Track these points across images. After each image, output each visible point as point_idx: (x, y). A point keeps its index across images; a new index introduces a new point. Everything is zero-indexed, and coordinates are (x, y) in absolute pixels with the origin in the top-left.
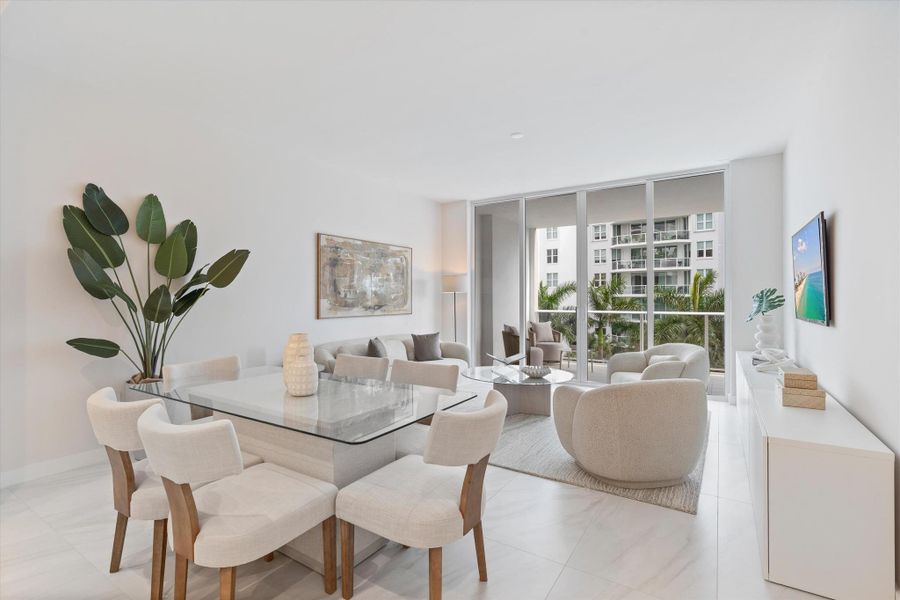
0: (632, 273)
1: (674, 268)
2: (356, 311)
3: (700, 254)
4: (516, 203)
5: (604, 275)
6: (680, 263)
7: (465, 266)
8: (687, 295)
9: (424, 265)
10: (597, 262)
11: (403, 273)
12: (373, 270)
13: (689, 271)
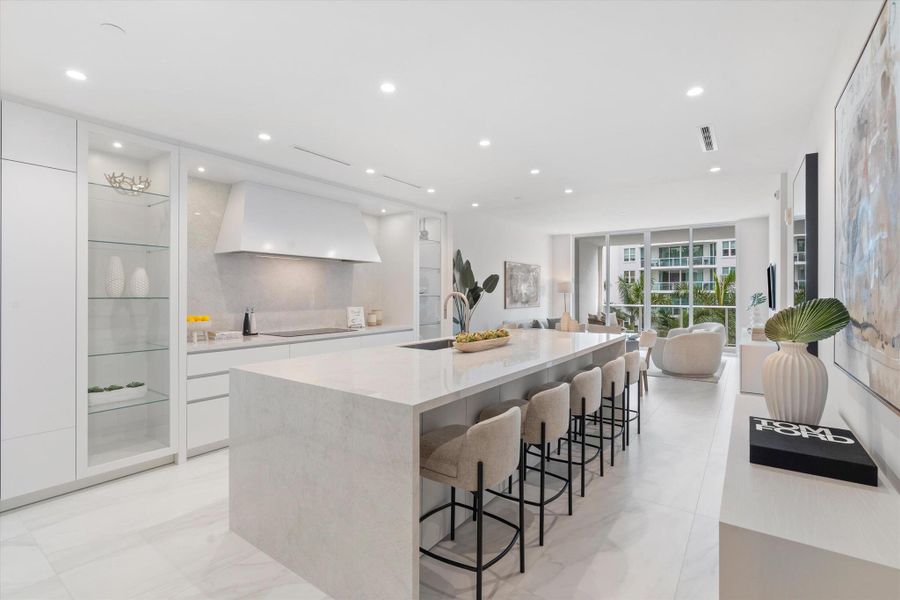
0: (660, 271)
1: (700, 266)
2: (519, 304)
3: (726, 252)
4: (604, 237)
5: (633, 273)
6: (706, 261)
7: (568, 277)
8: (712, 292)
9: (545, 277)
10: (626, 260)
11: (536, 281)
12: (525, 281)
13: (715, 269)
